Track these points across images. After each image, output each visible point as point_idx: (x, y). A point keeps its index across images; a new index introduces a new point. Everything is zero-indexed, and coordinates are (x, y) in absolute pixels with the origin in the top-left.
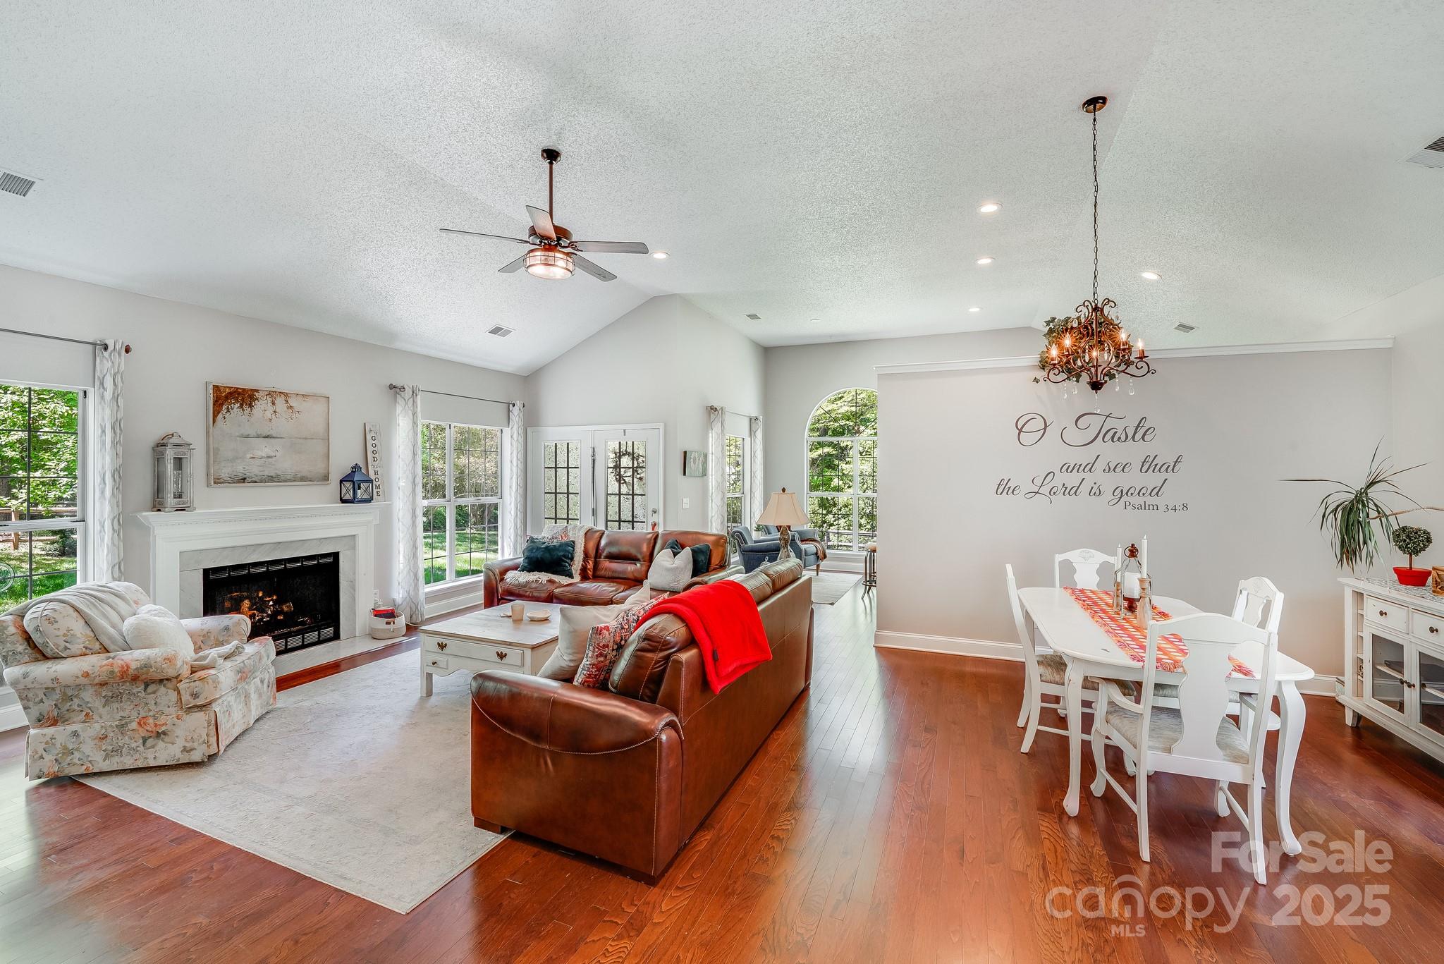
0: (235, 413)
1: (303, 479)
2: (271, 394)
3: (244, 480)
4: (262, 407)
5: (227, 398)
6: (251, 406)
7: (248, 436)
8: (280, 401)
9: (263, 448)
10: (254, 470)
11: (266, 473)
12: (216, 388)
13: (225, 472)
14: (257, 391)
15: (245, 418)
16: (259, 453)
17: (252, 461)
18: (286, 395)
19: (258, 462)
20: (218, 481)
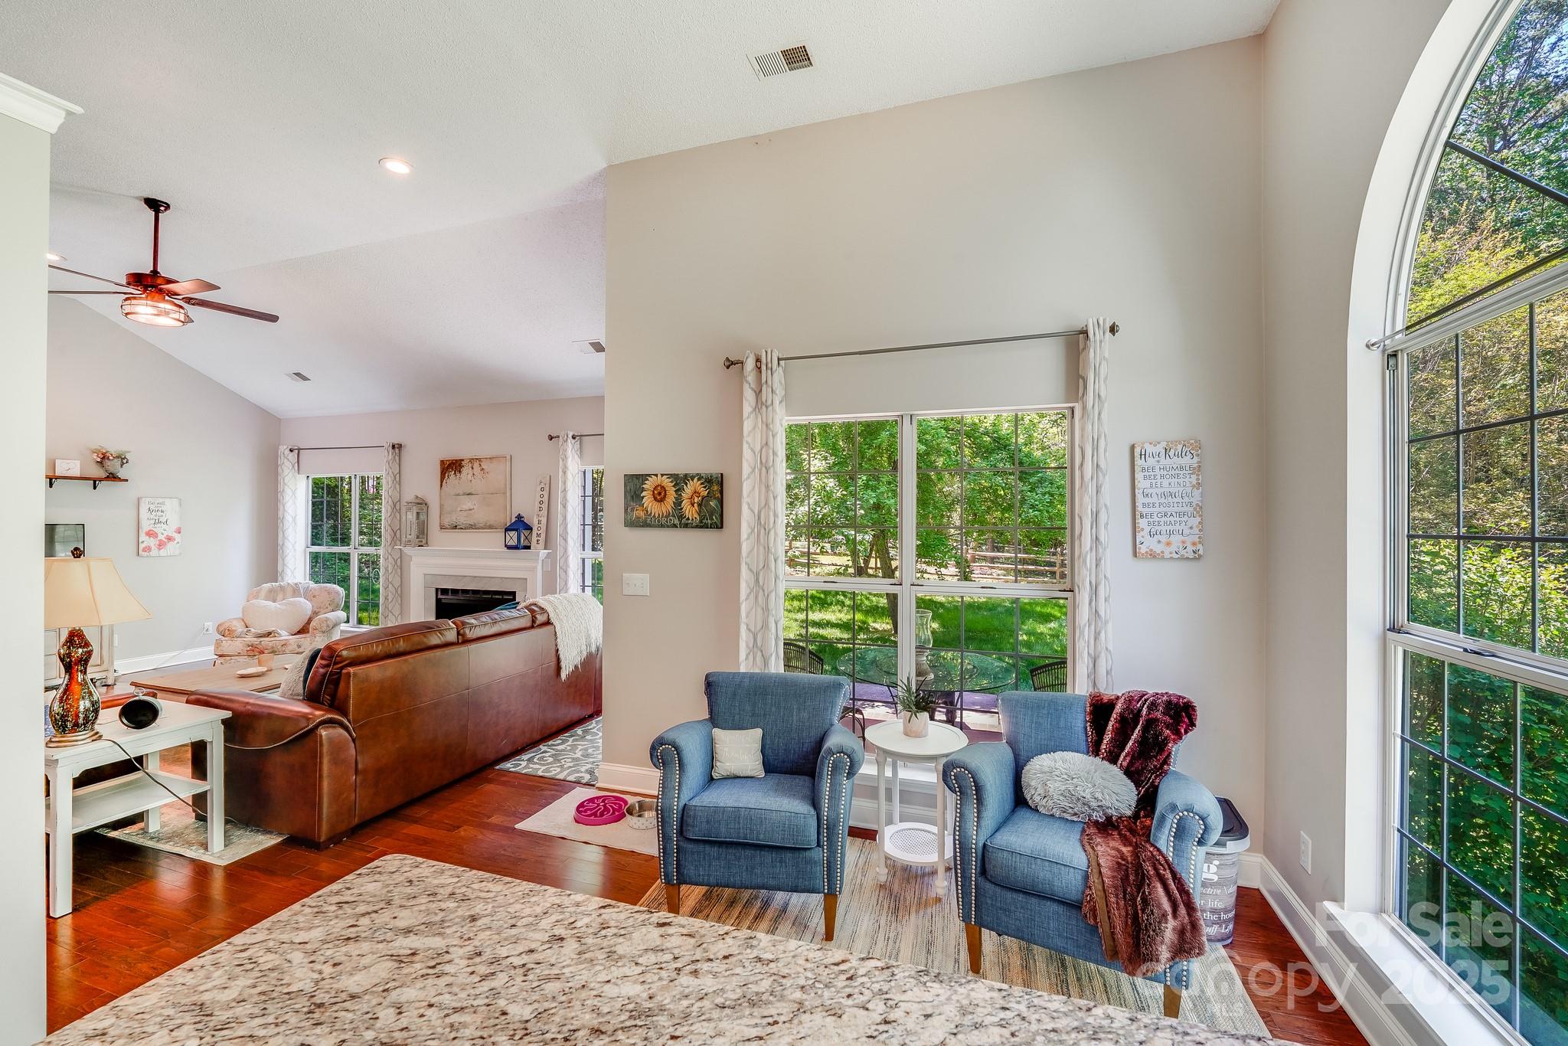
0: (452, 478)
1: (491, 527)
2: (471, 460)
3: (455, 527)
4: (466, 470)
5: (448, 468)
6: (460, 472)
7: (458, 495)
8: (476, 465)
9: (467, 503)
10: (462, 520)
11: (469, 522)
12: (442, 462)
13: (446, 523)
14: (463, 460)
15: (457, 482)
16: (465, 507)
17: (461, 513)
18: (479, 460)
19: (465, 514)
20: (442, 527)
